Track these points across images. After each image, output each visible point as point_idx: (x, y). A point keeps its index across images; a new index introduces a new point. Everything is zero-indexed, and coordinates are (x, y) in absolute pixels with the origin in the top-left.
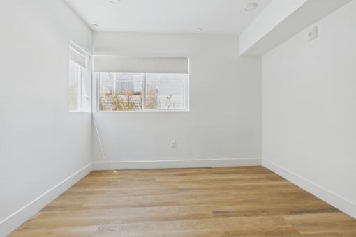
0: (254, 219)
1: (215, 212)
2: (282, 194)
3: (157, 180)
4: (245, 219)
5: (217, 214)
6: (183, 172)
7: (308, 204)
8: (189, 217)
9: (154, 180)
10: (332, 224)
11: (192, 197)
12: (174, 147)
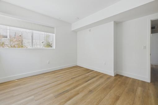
0: (81, 77)
1: (71, 78)
2: (84, 70)
3: (45, 77)
4: (79, 77)
5: (72, 79)
6: (54, 72)
7: (89, 71)
8: (64, 82)
9: (43, 77)
10: (93, 73)
11: (62, 77)
12: (49, 63)
